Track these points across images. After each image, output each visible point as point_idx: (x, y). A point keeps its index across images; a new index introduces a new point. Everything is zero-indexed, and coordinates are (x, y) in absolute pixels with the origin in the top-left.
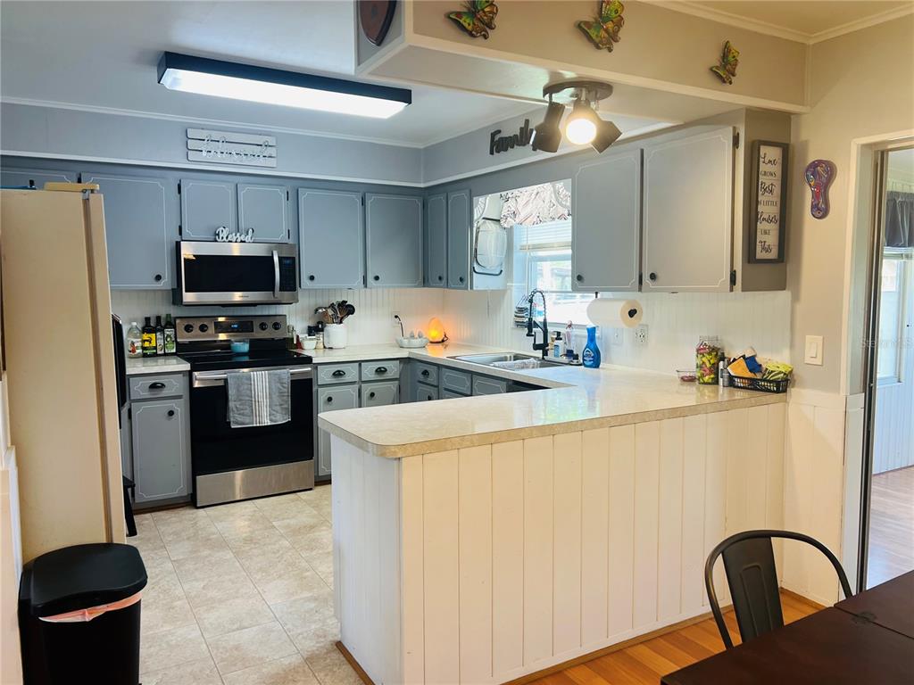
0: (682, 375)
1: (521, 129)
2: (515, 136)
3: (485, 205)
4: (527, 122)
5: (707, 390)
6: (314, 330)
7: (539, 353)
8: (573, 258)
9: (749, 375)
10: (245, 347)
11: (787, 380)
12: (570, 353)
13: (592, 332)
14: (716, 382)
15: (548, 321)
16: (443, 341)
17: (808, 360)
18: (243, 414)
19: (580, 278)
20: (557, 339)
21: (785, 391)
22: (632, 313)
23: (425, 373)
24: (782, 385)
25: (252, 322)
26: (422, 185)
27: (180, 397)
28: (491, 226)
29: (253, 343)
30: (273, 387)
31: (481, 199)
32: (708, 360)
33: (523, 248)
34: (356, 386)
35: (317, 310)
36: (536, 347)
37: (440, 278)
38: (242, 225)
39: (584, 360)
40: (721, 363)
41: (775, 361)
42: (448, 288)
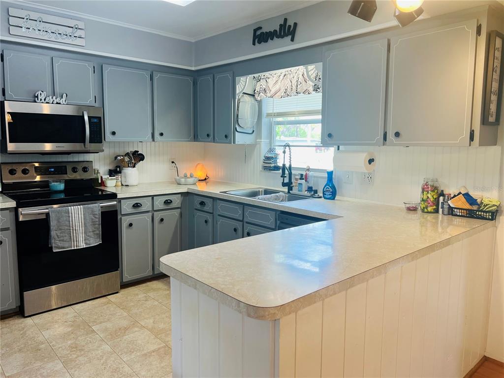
0: (408, 206)
1: (281, 25)
2: (275, 31)
3: (244, 84)
4: (286, 20)
5: (430, 217)
6: (113, 173)
7: (286, 189)
9: (468, 206)
10: (61, 186)
11: (497, 211)
12: (310, 189)
13: (330, 174)
14: (437, 211)
15: (292, 166)
16: (205, 179)
18: (63, 241)
19: (330, 135)
20: (300, 179)
21: (495, 219)
22: (371, 161)
23: (202, 203)
24: (493, 215)
25: (66, 166)
26: (193, 69)
27: (7, 229)
28: (247, 98)
29: (68, 183)
30: (88, 218)
31: (242, 79)
32: (431, 196)
33: (269, 115)
34: (150, 214)
35: (116, 158)
36: (284, 185)
37: (208, 135)
38: (57, 90)
39: (324, 194)
40: (441, 198)
41: (489, 197)
42: (214, 142)
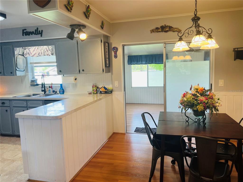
0: (89, 92)
1: (35, 30)
2: (33, 32)
3: (18, 51)
4: (37, 28)
5: (95, 95)
7: (43, 93)
8: (57, 66)
9: (105, 90)
11: (112, 91)
12: (54, 91)
13: (61, 85)
14: (97, 93)
15: (45, 83)
17: (115, 86)
19: (60, 71)
20: (49, 88)
21: (112, 93)
22: (76, 79)
23: (3, 103)
24: (111, 92)
28: (20, 56)
31: (18, 49)
32: (95, 89)
33: (31, 63)
36: (42, 91)
39: (60, 92)
40: (98, 89)
41: (110, 87)
42: (4, 76)
